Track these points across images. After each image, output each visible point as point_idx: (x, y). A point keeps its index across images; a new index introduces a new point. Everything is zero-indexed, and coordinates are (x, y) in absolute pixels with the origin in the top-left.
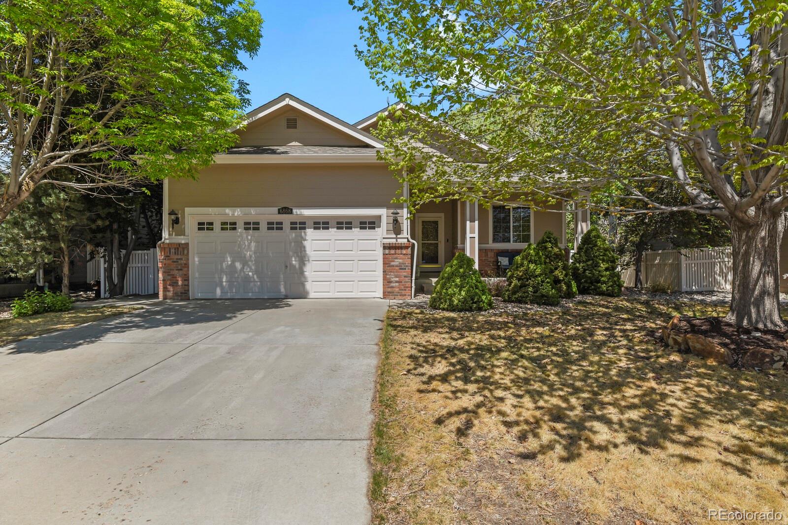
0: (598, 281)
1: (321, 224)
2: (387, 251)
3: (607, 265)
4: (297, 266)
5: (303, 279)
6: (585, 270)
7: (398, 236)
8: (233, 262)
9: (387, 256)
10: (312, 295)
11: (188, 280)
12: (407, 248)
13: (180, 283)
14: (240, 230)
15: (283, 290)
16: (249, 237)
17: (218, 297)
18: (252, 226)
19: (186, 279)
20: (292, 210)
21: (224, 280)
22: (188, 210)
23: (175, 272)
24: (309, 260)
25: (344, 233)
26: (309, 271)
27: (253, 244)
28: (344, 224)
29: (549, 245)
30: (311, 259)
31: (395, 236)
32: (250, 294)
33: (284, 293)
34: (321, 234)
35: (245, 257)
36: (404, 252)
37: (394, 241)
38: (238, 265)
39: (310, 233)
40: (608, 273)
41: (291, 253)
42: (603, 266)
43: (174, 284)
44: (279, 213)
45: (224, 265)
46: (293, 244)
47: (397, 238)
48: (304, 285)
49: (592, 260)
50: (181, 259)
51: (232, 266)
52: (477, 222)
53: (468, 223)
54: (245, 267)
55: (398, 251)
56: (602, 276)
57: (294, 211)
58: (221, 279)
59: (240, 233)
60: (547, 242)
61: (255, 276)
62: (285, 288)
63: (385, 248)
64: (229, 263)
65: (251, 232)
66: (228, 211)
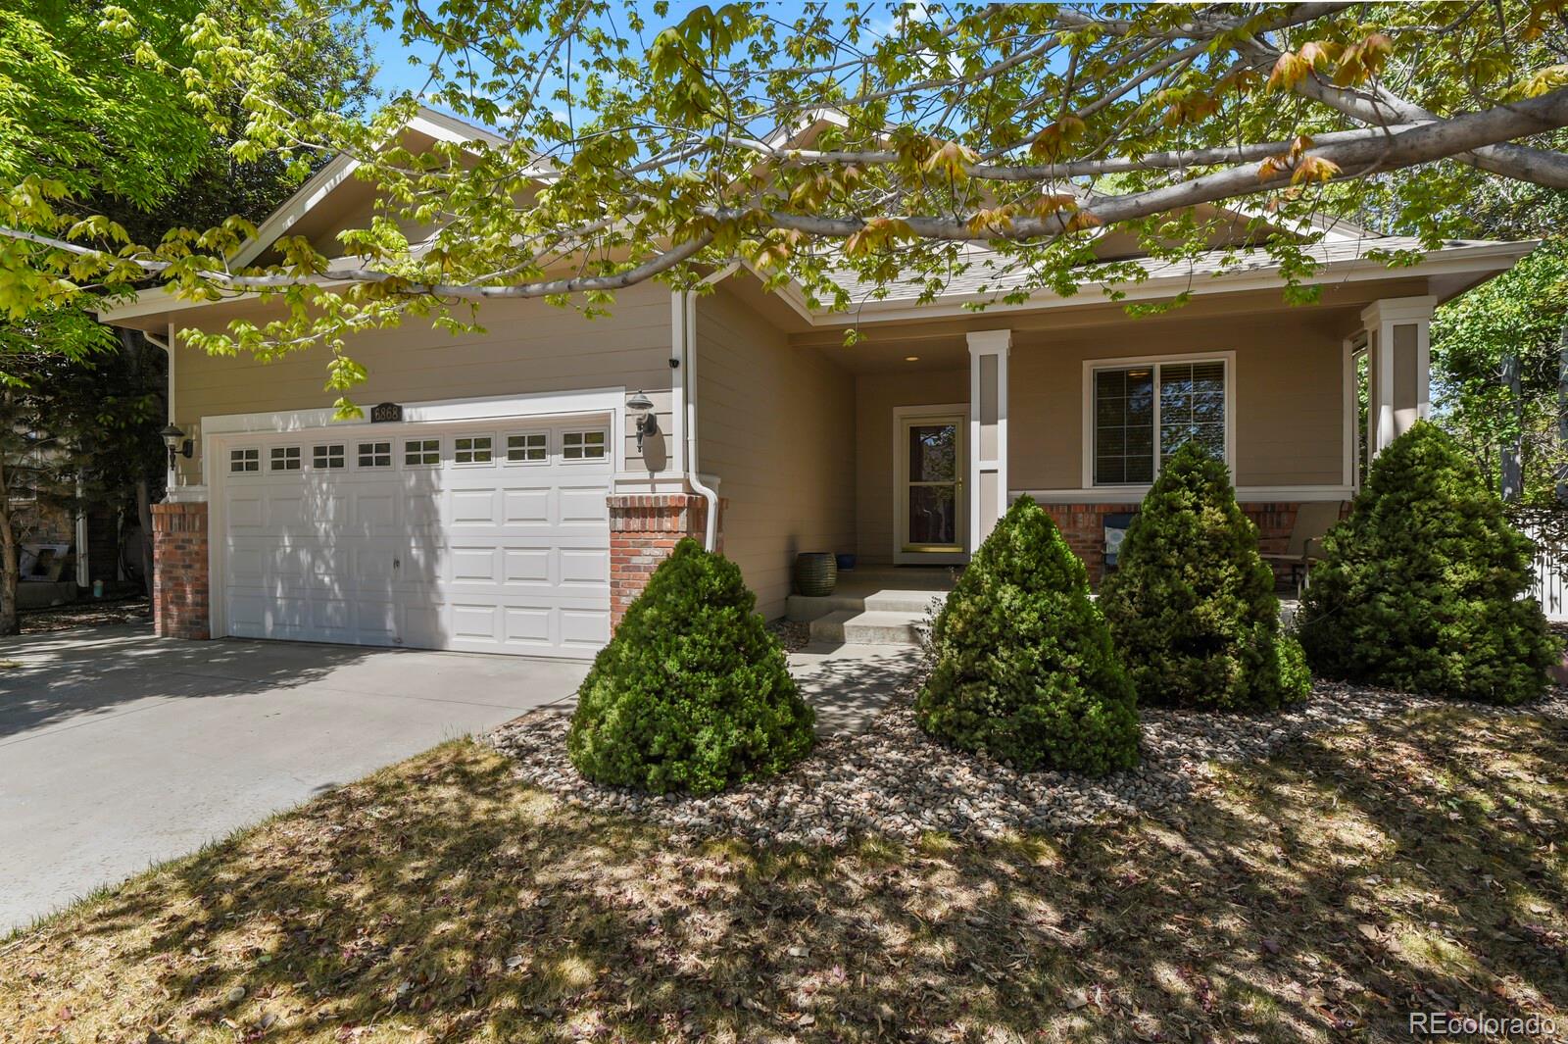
0: (1427, 639)
1: (474, 447)
2: (620, 523)
3: (1474, 575)
4: (422, 561)
5: (434, 598)
6: (1372, 591)
7: (657, 476)
8: (295, 548)
9: (621, 538)
10: (454, 642)
11: (206, 592)
12: (675, 511)
13: (190, 598)
14: (307, 467)
15: (390, 624)
16: (324, 486)
17: (269, 636)
18: (329, 457)
19: (203, 590)
20: (400, 409)
21: (279, 593)
22: (207, 422)
23: (181, 572)
24: (445, 547)
25: (528, 471)
26: (448, 577)
27: (331, 503)
28: (527, 445)
29: (1187, 497)
30: (450, 545)
31: (645, 475)
32: (328, 632)
33: (393, 635)
34: (473, 473)
35: (316, 536)
36: (668, 523)
37: (644, 490)
38: (305, 557)
39: (450, 473)
40: (1478, 605)
41: (409, 529)
42: (1457, 575)
43: (180, 600)
44: (374, 420)
45: (279, 556)
46: (412, 503)
47: (653, 482)
48: (435, 615)
49: (1405, 551)
50: (190, 541)
51: (293, 558)
52: (1003, 424)
53: (975, 425)
54: (318, 562)
55: (651, 523)
56: (1448, 620)
57: (409, 413)
58: (273, 589)
59: (309, 474)
60: (1177, 485)
61: (336, 587)
62: (397, 620)
63: (614, 512)
64: (288, 550)
65: (327, 470)
66: (276, 419)
